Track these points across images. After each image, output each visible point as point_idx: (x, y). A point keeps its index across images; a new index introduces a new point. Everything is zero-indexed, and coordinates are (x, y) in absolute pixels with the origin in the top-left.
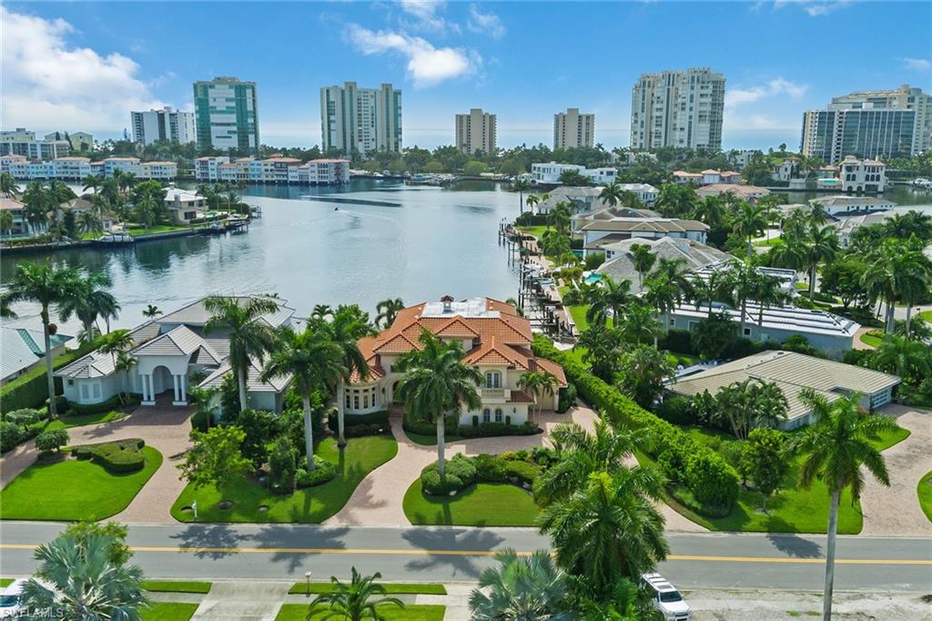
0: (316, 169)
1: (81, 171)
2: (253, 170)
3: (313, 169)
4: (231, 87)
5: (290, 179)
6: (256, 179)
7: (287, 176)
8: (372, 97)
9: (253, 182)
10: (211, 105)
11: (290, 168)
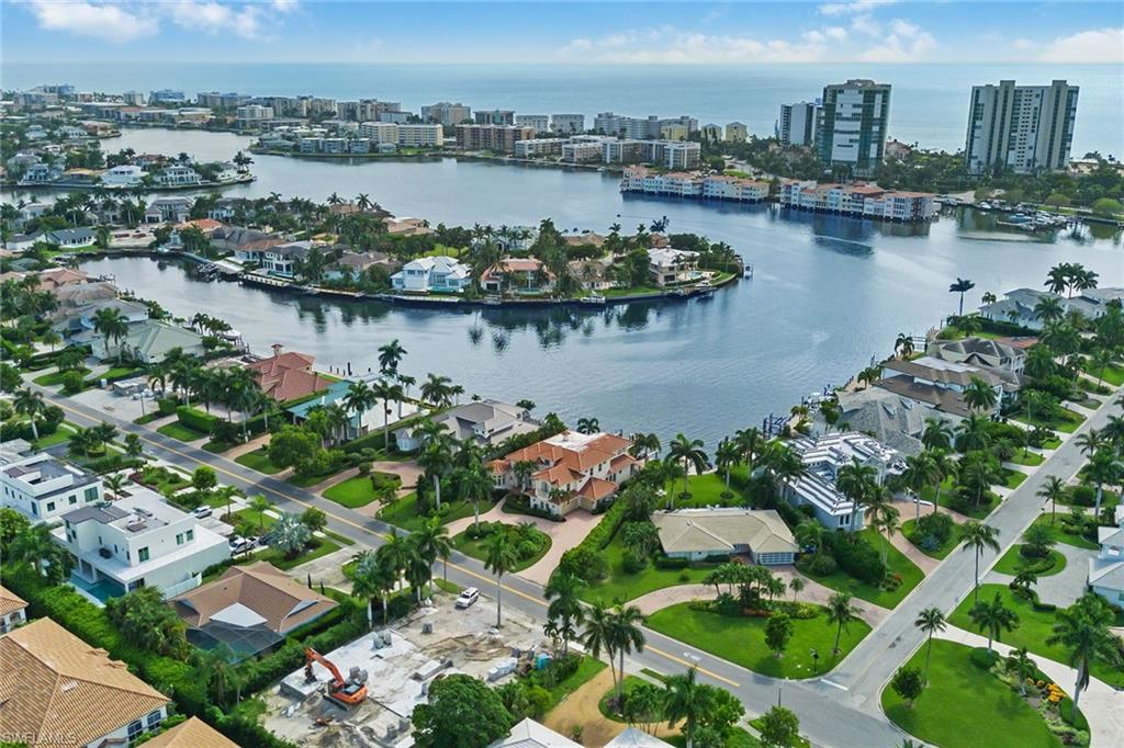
0: (892, 203)
1: (684, 188)
2: (831, 199)
3: (889, 203)
4: (860, 92)
5: (865, 212)
6: (834, 208)
7: (862, 208)
8: (1037, 96)
9: (830, 211)
10: (837, 111)
11: (867, 200)
